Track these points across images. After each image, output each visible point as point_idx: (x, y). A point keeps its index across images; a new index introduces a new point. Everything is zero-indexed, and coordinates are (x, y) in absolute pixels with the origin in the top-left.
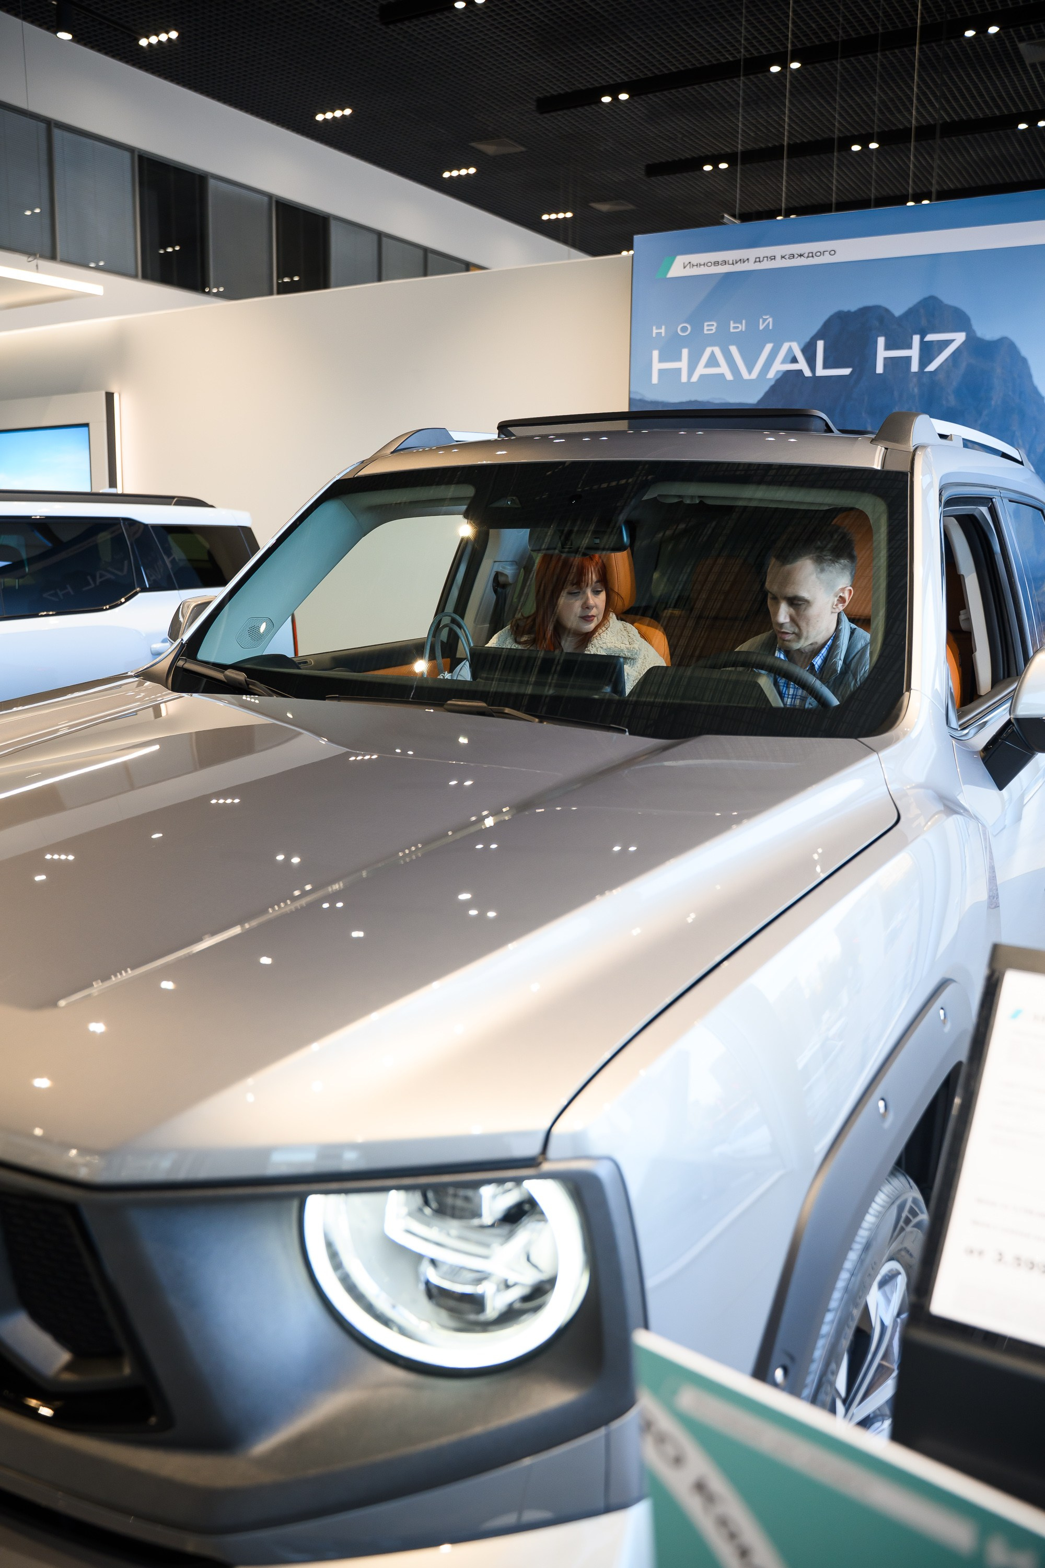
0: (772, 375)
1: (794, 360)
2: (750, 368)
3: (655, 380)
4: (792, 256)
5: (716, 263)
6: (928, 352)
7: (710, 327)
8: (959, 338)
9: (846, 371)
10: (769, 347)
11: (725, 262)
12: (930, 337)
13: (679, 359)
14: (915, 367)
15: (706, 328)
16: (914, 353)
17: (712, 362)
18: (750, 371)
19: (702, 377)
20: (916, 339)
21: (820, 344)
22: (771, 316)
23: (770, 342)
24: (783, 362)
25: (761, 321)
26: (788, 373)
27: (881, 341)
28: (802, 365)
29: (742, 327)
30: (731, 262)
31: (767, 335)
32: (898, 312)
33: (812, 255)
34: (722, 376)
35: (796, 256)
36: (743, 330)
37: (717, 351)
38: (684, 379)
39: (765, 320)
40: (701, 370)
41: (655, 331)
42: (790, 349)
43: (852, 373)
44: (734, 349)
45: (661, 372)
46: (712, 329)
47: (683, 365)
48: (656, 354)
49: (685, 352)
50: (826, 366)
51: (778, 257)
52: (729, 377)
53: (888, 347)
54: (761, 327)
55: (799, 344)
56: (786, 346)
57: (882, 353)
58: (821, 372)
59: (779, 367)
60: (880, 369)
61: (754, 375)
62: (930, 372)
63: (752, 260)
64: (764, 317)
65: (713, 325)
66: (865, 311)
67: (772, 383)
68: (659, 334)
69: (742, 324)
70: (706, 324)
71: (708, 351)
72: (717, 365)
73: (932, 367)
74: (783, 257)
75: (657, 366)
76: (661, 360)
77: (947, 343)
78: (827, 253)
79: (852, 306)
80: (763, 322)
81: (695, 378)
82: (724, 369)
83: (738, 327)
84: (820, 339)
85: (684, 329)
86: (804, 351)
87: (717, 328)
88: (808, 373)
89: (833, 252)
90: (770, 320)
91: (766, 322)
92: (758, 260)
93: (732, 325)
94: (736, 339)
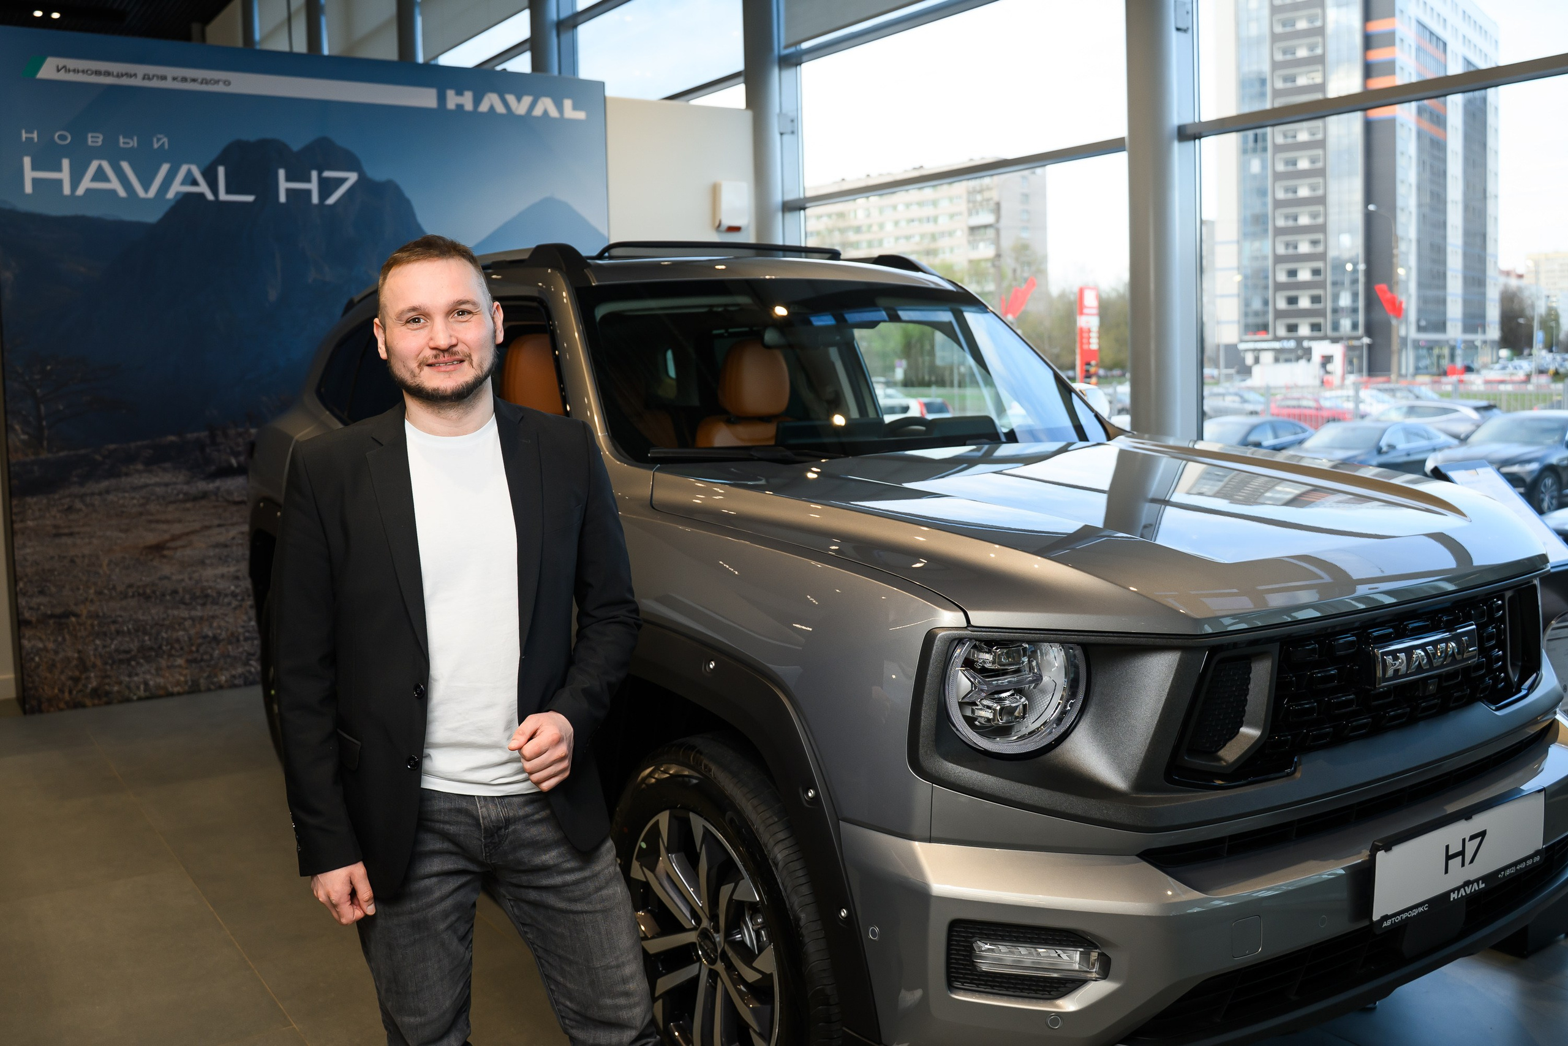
0: (170, 195)
1: (195, 183)
2: (146, 188)
3: (28, 189)
4: (184, 80)
5: (98, 73)
6: (327, 187)
7: (95, 139)
8: (352, 177)
9: (250, 198)
10: (165, 168)
11: (108, 74)
12: (327, 174)
13: (59, 169)
14: (315, 199)
15: (90, 140)
16: (313, 186)
17: (100, 176)
18: (146, 189)
19: (88, 191)
20: (314, 174)
21: (221, 170)
22: (166, 136)
23: (166, 161)
24: (183, 183)
25: (155, 140)
26: (188, 195)
27: (282, 173)
28: (203, 188)
29: (133, 143)
30: (115, 74)
31: (162, 156)
32: (296, 146)
33: (205, 81)
34: (113, 192)
35: (189, 80)
36: (136, 145)
37: (106, 165)
38: (67, 190)
39: (158, 140)
40: (86, 184)
41: (24, 135)
42: (189, 172)
43: (255, 200)
44: (125, 166)
45: (35, 181)
46: (97, 142)
47: (65, 175)
48: (27, 161)
49: (66, 163)
50: (228, 191)
51: (169, 79)
52: (122, 193)
53: (288, 179)
54: (156, 146)
55: (199, 167)
56: (184, 169)
57: (284, 185)
58: (223, 196)
59: (177, 188)
60: (282, 198)
61: (152, 193)
62: (330, 206)
63: (140, 76)
64: (159, 136)
65: (98, 137)
66: (264, 143)
67: (172, 203)
68: (30, 140)
69: (133, 140)
70: (90, 135)
71: (94, 165)
72: (106, 179)
73: (331, 200)
74: (174, 79)
75: (29, 175)
76: (34, 168)
77: (343, 181)
78: (221, 83)
79: (251, 135)
80: (158, 142)
81: (80, 191)
82: (115, 184)
83: (128, 143)
84: (221, 164)
85: (62, 137)
86: (205, 174)
87: (103, 141)
88: (210, 196)
89: (227, 83)
90: (165, 140)
91: (161, 141)
92: (146, 77)
93: (121, 140)
94: (128, 155)
